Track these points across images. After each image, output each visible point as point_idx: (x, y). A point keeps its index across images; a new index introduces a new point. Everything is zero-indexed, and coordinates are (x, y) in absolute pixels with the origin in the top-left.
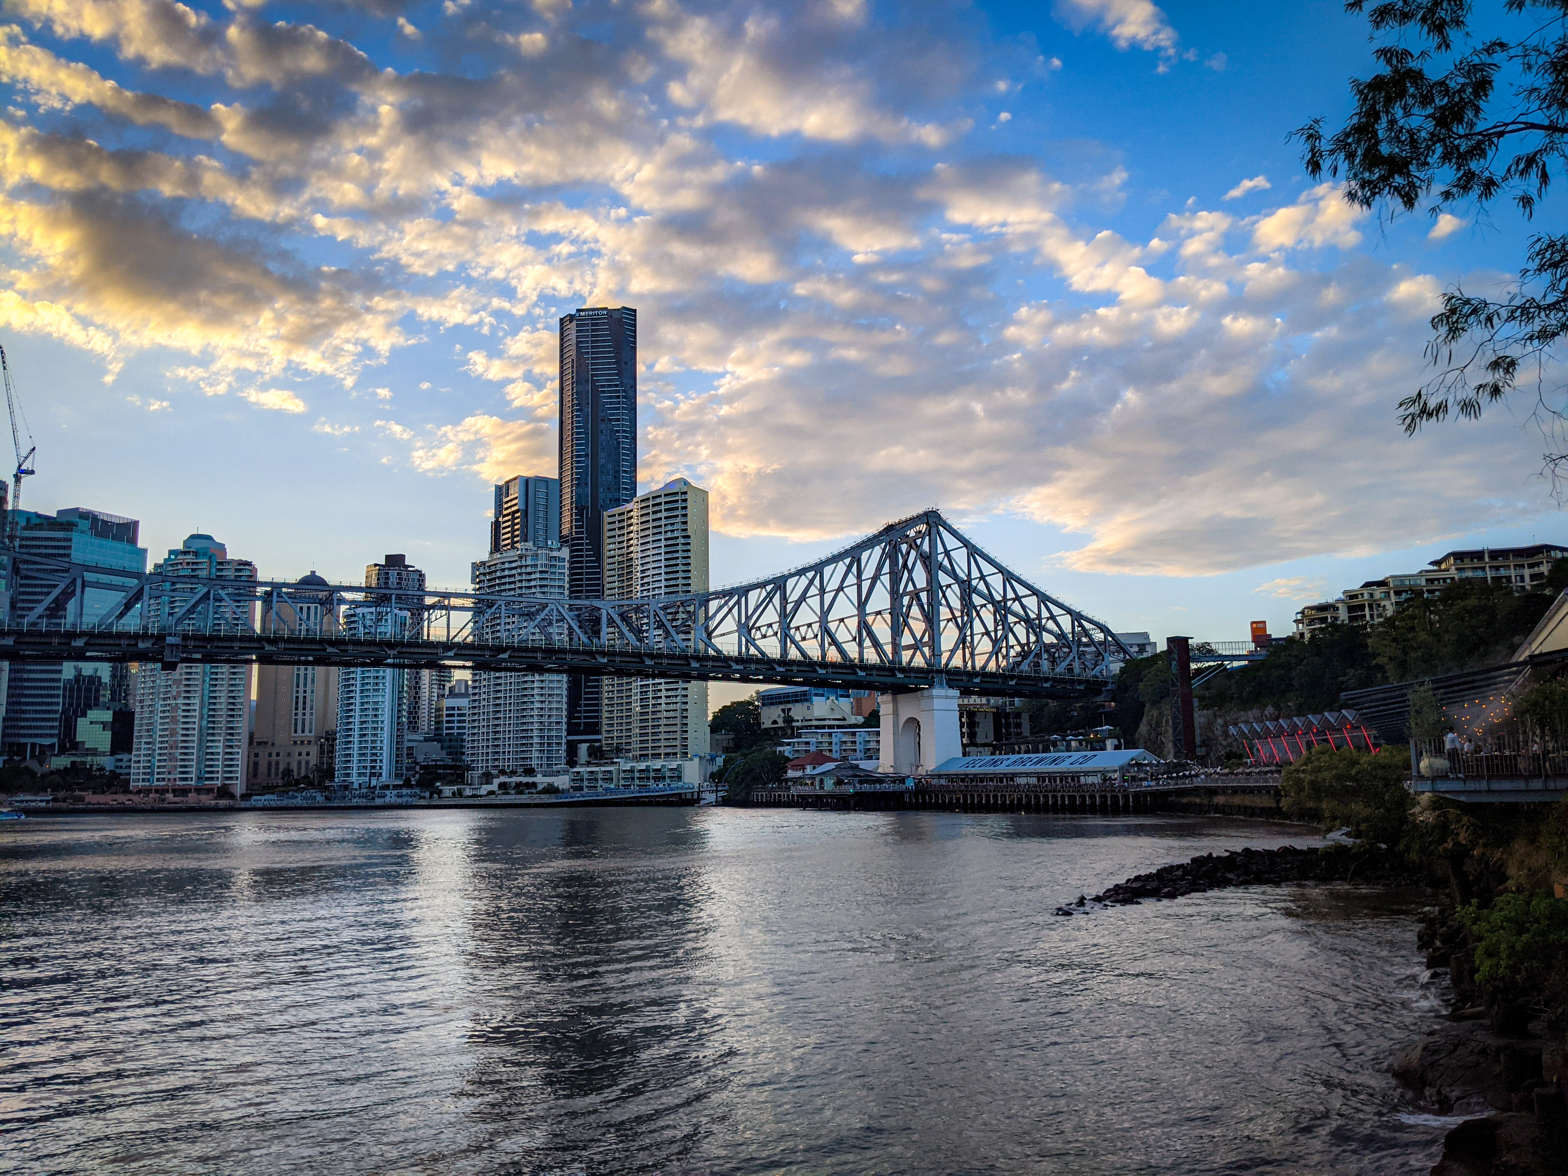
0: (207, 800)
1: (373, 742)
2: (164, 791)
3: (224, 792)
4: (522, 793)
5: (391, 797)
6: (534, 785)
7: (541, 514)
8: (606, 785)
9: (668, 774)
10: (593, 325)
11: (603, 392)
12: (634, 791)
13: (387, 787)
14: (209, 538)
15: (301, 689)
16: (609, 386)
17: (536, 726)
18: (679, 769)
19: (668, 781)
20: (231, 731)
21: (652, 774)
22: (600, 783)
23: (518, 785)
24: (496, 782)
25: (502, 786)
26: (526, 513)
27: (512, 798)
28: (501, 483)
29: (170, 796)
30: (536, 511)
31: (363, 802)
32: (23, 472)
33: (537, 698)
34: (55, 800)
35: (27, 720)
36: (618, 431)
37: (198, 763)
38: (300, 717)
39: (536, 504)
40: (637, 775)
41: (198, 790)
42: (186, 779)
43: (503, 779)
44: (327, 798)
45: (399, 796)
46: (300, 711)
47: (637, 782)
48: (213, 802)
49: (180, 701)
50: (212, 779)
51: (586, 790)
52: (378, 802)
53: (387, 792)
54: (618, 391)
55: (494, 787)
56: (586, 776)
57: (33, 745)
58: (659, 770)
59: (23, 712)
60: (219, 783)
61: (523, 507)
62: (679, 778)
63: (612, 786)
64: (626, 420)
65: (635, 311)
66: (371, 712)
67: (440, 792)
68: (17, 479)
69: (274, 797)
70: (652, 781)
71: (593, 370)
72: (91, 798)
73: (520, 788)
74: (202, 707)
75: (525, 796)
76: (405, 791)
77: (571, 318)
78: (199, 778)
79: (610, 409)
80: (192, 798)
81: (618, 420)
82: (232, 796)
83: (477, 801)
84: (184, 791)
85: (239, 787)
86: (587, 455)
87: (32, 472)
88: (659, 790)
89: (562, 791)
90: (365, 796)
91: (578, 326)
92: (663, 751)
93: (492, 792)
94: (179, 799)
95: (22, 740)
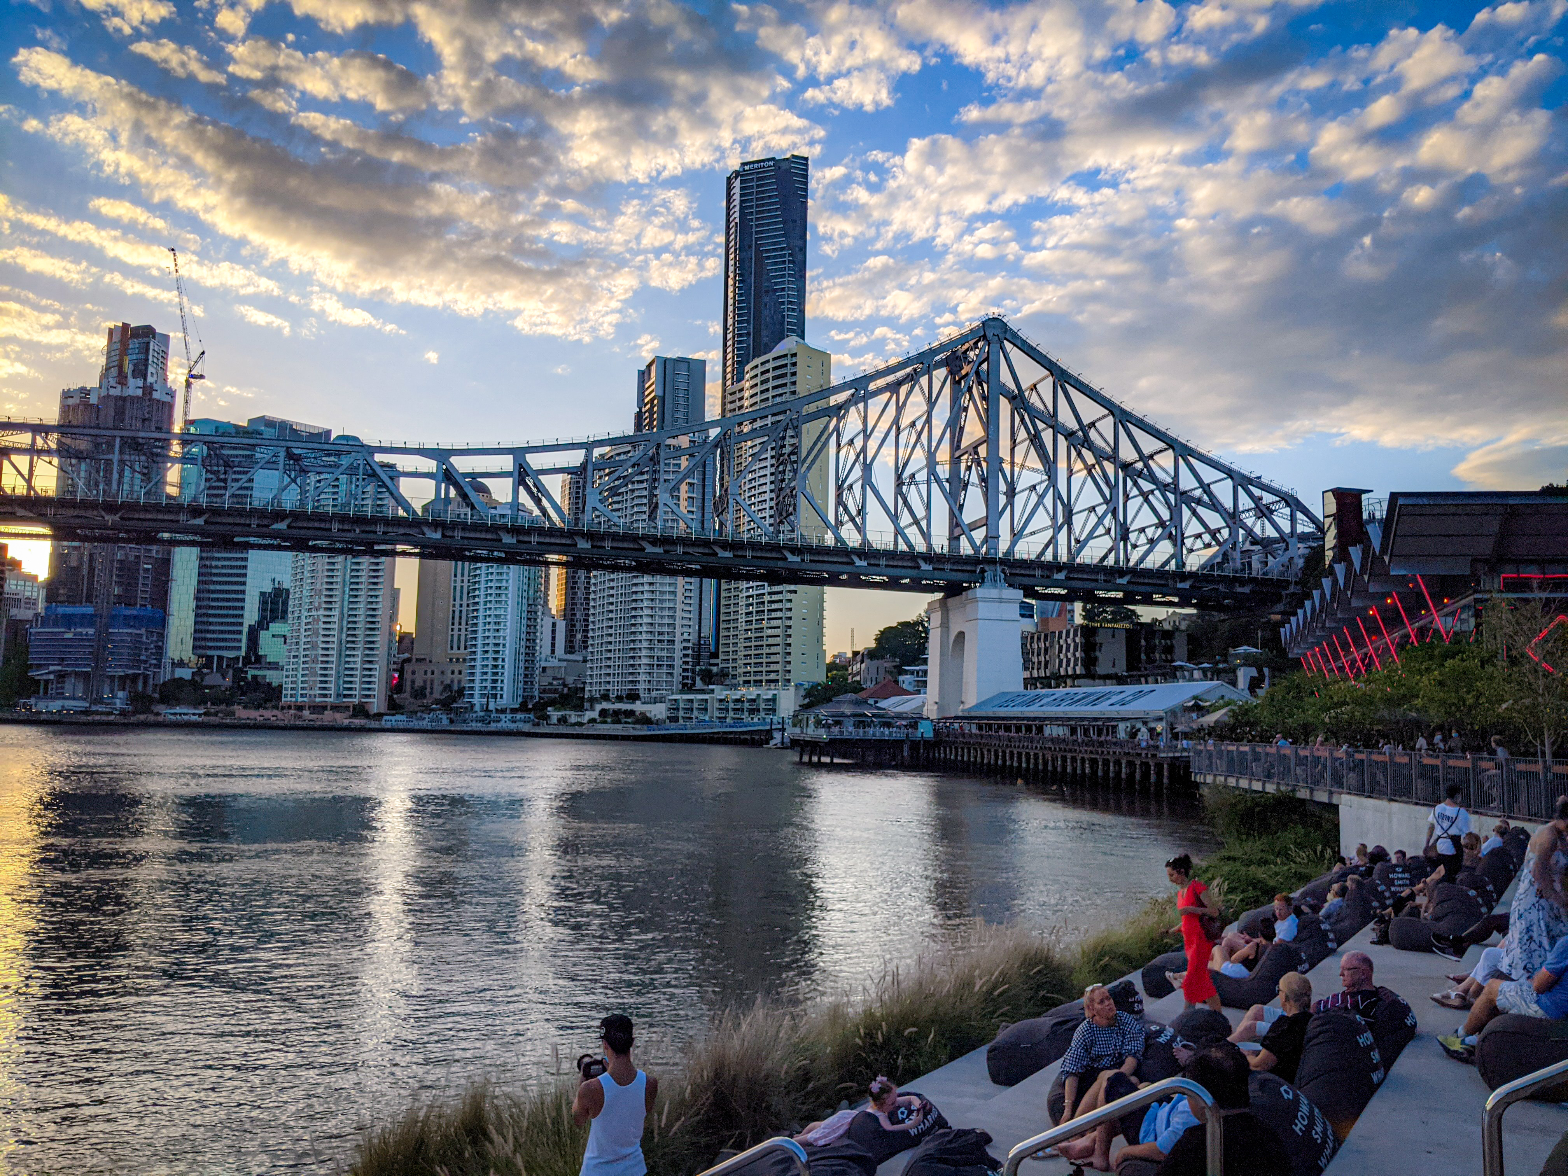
0: (342, 719)
1: (495, 659)
2: (300, 708)
3: (360, 711)
4: (619, 722)
5: (505, 723)
6: (632, 713)
7: (681, 402)
8: (701, 717)
9: (763, 706)
10: (759, 179)
11: (768, 258)
12: (729, 725)
13: (503, 711)
14: (356, 439)
15: (458, 603)
16: (775, 250)
17: (645, 644)
18: (774, 700)
19: (762, 714)
20: (370, 646)
21: (746, 705)
22: (695, 713)
23: (617, 713)
24: (598, 707)
25: (603, 713)
26: (663, 399)
27: (609, 728)
28: (643, 368)
29: (306, 713)
30: (676, 397)
31: (478, 726)
32: (192, 376)
33: (647, 612)
34: (205, 714)
35: (213, 632)
36: (783, 303)
37: (337, 678)
38: (456, 633)
39: (676, 389)
40: (731, 705)
41: (335, 708)
42: (325, 696)
43: (605, 705)
44: (452, 721)
45: (513, 721)
46: (456, 626)
47: (731, 714)
48: (346, 722)
49: (322, 612)
50: (350, 696)
51: (681, 721)
52: (493, 727)
53: (502, 716)
54: (784, 256)
55: (595, 714)
56: (682, 705)
57: (220, 658)
58: (754, 700)
59: (211, 624)
60: (356, 701)
61: (661, 394)
62: (774, 710)
63: (707, 718)
64: (792, 289)
65: (806, 159)
66: (492, 627)
67: (547, 718)
68: (188, 385)
69: (404, 718)
70: (746, 714)
71: (757, 233)
72: (242, 713)
73: (617, 716)
74: (341, 619)
75: (620, 726)
76: (519, 716)
77: (737, 174)
78: (338, 695)
79: (775, 277)
80: (328, 717)
81: (783, 290)
82: (367, 715)
83: (578, 730)
84: (323, 708)
86: (748, 334)
87: (202, 377)
88: (754, 725)
89: (658, 722)
90: (481, 720)
91: (742, 182)
92: (764, 678)
93: (592, 721)
94: (313, 717)
95: (210, 653)
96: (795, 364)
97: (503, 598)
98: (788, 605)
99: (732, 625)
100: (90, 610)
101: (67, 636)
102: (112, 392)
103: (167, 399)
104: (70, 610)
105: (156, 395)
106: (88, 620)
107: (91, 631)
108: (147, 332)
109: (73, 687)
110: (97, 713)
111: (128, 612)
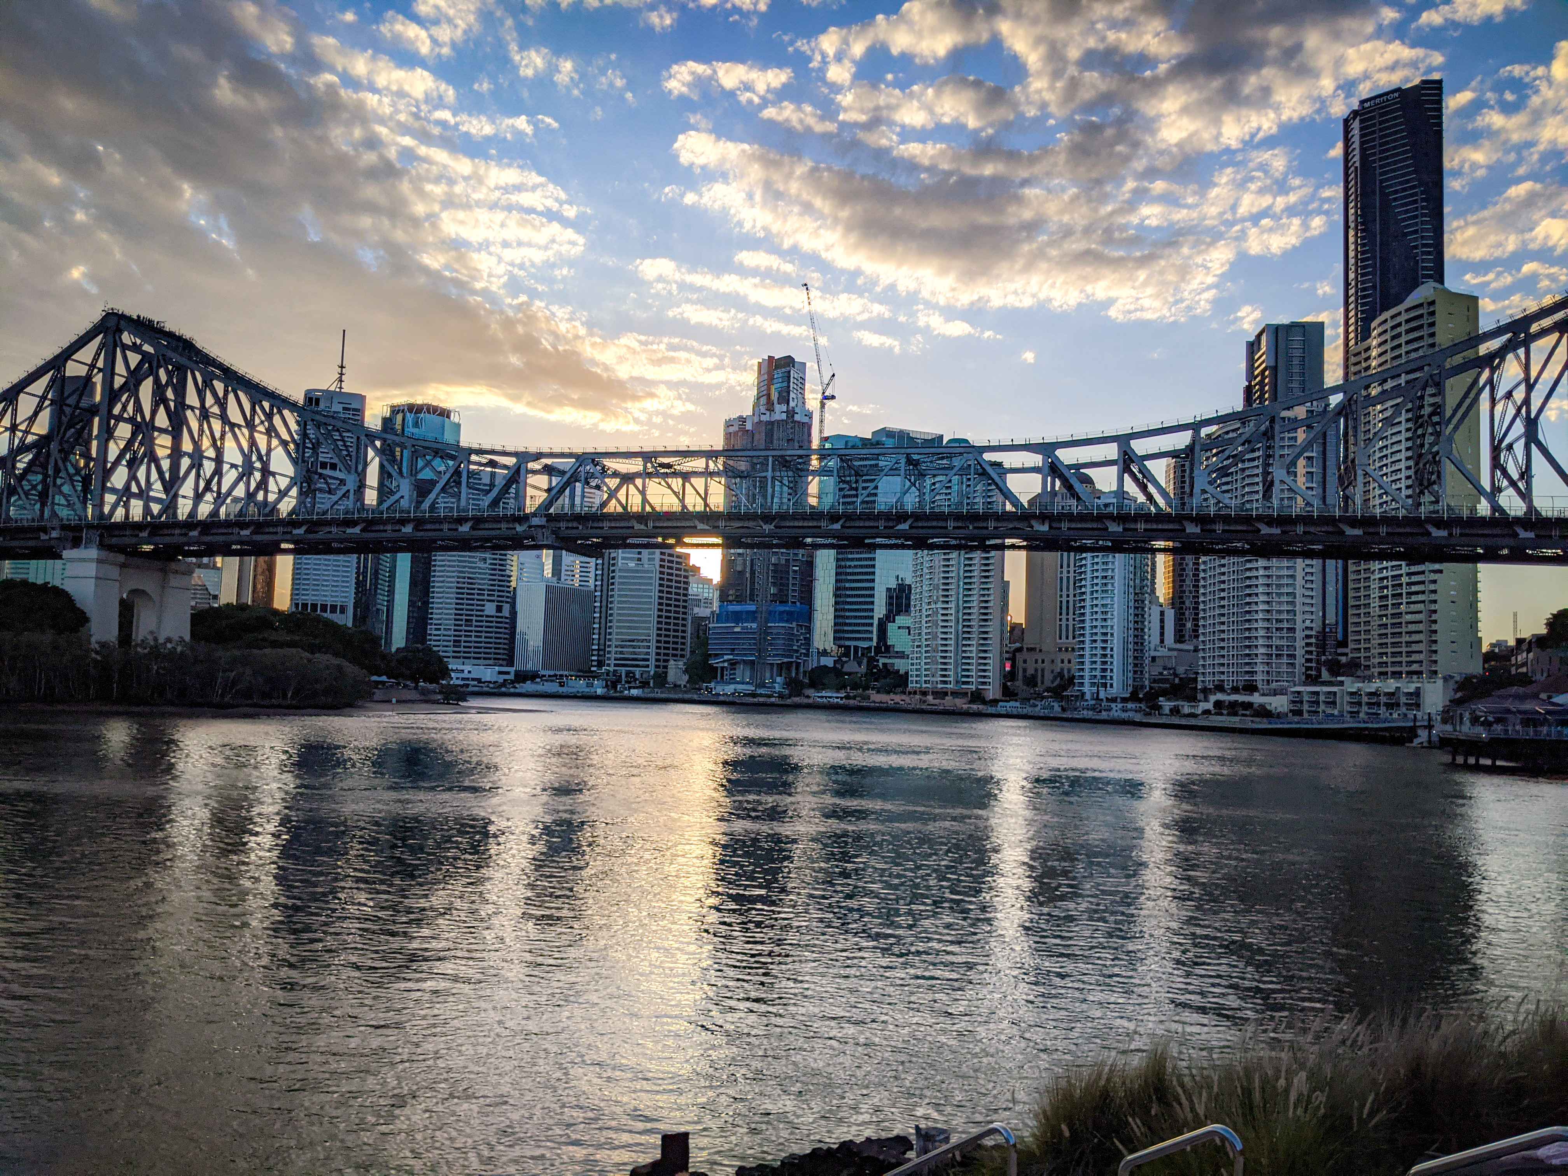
0: (961, 704)
1: (1104, 648)
2: (924, 693)
3: (977, 697)
4: (1236, 714)
5: (1116, 711)
6: (1249, 705)
7: (1296, 370)
8: (1329, 711)
9: (1403, 700)
10: (1382, 115)
11: (1395, 199)
12: (1363, 720)
13: (1114, 700)
14: (966, 441)
15: (1064, 593)
16: (1405, 190)
17: (1262, 633)
18: (1417, 693)
20: (984, 636)
21: (1383, 699)
22: (1322, 707)
23: (1233, 705)
24: (1213, 698)
25: (1218, 704)
26: (1274, 369)
27: (1225, 720)
28: (1252, 338)
29: (930, 698)
30: (1289, 366)
31: (1089, 714)
32: (826, 398)
33: (1262, 598)
34: (846, 697)
35: (850, 625)
36: (1416, 247)
37: (956, 667)
38: (1064, 623)
39: (1289, 357)
40: (1365, 699)
41: (955, 694)
42: (945, 682)
43: (1220, 696)
44: (1064, 710)
45: (1124, 710)
46: (1064, 617)
47: (1365, 708)
48: (965, 706)
49: (940, 605)
50: (967, 683)
51: (1306, 715)
52: (1104, 715)
53: (1113, 705)
54: (1415, 194)
55: (1209, 706)
56: (1306, 698)
57: (856, 648)
58: (1393, 694)
59: (848, 617)
60: (973, 687)
61: (1273, 363)
62: (1418, 706)
63: (1336, 712)
64: (1427, 230)
65: (1440, 82)
66: (1099, 616)
67: (1159, 708)
68: (823, 406)
69: (1017, 704)
70: (1383, 709)
71: (1381, 174)
72: (877, 698)
73: (1233, 708)
74: (957, 611)
75: (1237, 719)
76: (1130, 705)
77: (1355, 113)
78: (957, 682)
79: (1404, 220)
80: (949, 702)
81: (1416, 232)
82: (984, 701)
83: (1192, 722)
84: (943, 694)
85: (992, 691)
87: (833, 397)
88: (1393, 721)
89: (1279, 716)
90: (1093, 708)
91: (1361, 122)
92: (1404, 669)
93: (1207, 712)
94: (937, 701)
95: (847, 643)
96: (1433, 313)
97: (1110, 587)
98: (1432, 587)
99: (1362, 611)
100: (753, 608)
101: (737, 630)
102: (763, 418)
103: (806, 420)
104: (738, 608)
105: (797, 418)
106: (752, 616)
107: (754, 625)
108: (789, 361)
109: (743, 673)
110: (761, 695)
111: (782, 608)
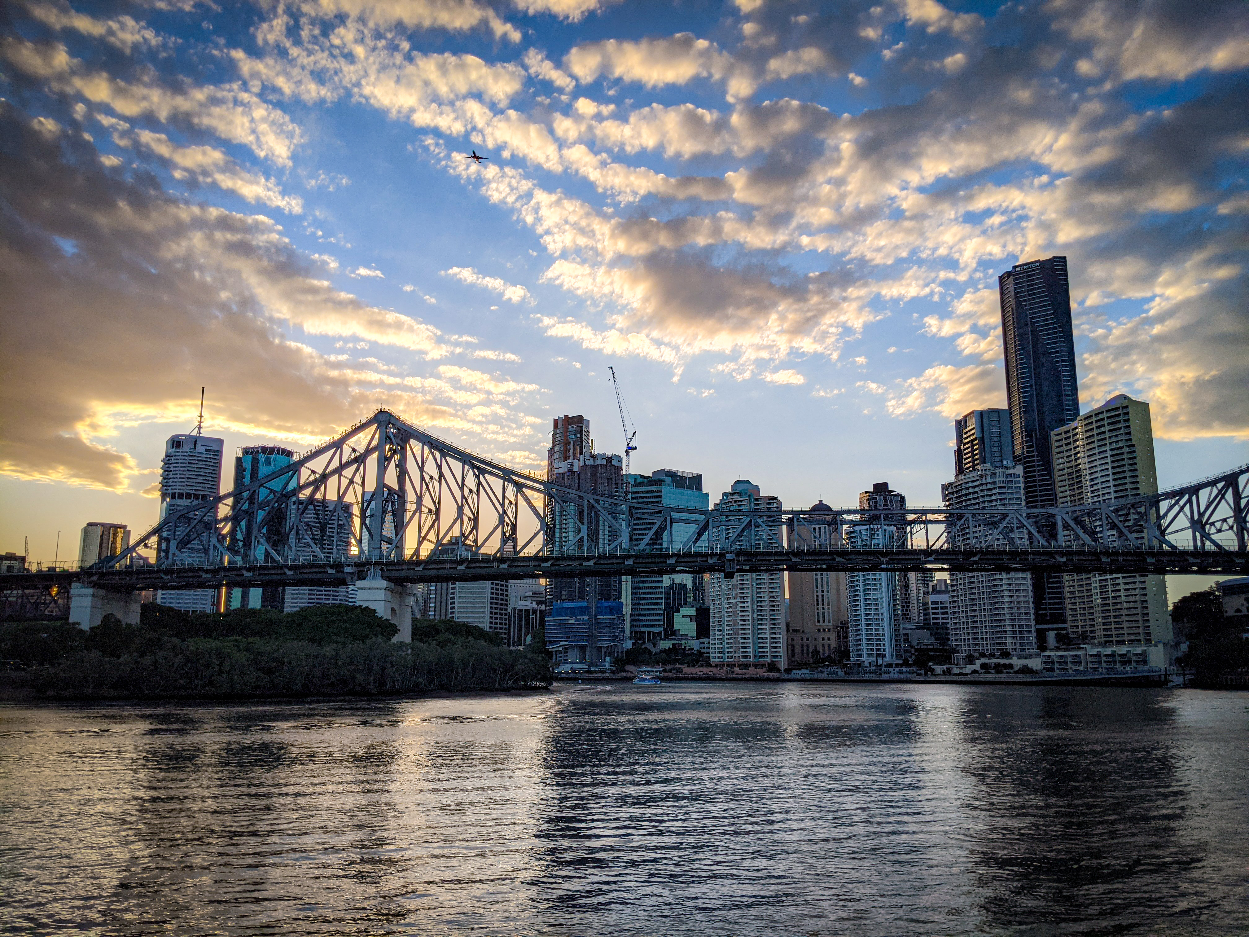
0: (762, 673)
1: (877, 630)
2: (734, 666)
3: (772, 667)
4: (1001, 672)
5: (894, 673)
6: (1011, 666)
7: (996, 440)
8: (1075, 668)
9: (1133, 658)
11: (1042, 331)
12: (1102, 673)
13: (890, 666)
14: (748, 482)
15: (820, 589)
16: (1047, 325)
17: (1008, 616)
18: (1144, 654)
19: (1134, 665)
20: (774, 622)
21: (1118, 659)
22: (1070, 665)
23: (997, 666)
24: (978, 663)
25: (983, 666)
26: (982, 440)
27: (992, 676)
28: (960, 418)
29: (737, 669)
30: (991, 437)
31: (873, 677)
32: (630, 448)
33: (1006, 593)
34: (665, 671)
35: (644, 615)
36: (1057, 362)
37: (754, 644)
38: (821, 611)
39: (991, 432)
40: (1104, 659)
41: (755, 666)
42: (746, 657)
43: (983, 660)
44: (846, 673)
45: (901, 673)
46: (820, 606)
47: (1104, 665)
48: (766, 674)
49: (738, 600)
50: (764, 657)
51: (1057, 671)
52: (885, 677)
53: (891, 669)
54: (1054, 328)
55: (977, 666)
56: (1056, 659)
57: (649, 633)
58: (1125, 655)
59: (642, 610)
60: (769, 660)
61: (980, 435)
62: (1145, 662)
63: (1081, 668)
64: (1064, 351)
65: (1065, 258)
66: (872, 607)
67: (932, 670)
68: (628, 454)
69: (807, 671)
70: (1119, 665)
71: (1031, 314)
72: (688, 670)
73: (999, 668)
74: (752, 604)
75: (1003, 675)
76: (905, 669)
77: (1008, 274)
78: (755, 657)
79: (1049, 344)
80: (751, 671)
81: (1057, 352)
82: (778, 670)
83: (963, 678)
84: (745, 666)
85: (783, 664)
86: (1031, 386)
87: (636, 448)
88: (1127, 672)
89: (1037, 672)
90: (874, 672)
91: (1015, 279)
93: (975, 671)
94: (743, 671)
95: (643, 629)
96: (1127, 413)
100: (584, 604)
101: (573, 621)
102: (588, 463)
103: (618, 464)
104: (572, 605)
105: (614, 463)
106: (583, 611)
107: (586, 618)
109: (573, 655)
110: (595, 672)
111: (606, 604)
